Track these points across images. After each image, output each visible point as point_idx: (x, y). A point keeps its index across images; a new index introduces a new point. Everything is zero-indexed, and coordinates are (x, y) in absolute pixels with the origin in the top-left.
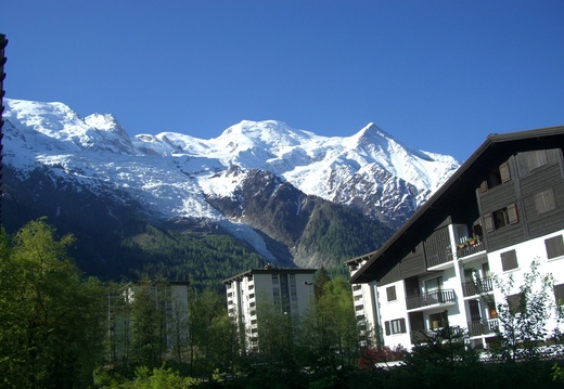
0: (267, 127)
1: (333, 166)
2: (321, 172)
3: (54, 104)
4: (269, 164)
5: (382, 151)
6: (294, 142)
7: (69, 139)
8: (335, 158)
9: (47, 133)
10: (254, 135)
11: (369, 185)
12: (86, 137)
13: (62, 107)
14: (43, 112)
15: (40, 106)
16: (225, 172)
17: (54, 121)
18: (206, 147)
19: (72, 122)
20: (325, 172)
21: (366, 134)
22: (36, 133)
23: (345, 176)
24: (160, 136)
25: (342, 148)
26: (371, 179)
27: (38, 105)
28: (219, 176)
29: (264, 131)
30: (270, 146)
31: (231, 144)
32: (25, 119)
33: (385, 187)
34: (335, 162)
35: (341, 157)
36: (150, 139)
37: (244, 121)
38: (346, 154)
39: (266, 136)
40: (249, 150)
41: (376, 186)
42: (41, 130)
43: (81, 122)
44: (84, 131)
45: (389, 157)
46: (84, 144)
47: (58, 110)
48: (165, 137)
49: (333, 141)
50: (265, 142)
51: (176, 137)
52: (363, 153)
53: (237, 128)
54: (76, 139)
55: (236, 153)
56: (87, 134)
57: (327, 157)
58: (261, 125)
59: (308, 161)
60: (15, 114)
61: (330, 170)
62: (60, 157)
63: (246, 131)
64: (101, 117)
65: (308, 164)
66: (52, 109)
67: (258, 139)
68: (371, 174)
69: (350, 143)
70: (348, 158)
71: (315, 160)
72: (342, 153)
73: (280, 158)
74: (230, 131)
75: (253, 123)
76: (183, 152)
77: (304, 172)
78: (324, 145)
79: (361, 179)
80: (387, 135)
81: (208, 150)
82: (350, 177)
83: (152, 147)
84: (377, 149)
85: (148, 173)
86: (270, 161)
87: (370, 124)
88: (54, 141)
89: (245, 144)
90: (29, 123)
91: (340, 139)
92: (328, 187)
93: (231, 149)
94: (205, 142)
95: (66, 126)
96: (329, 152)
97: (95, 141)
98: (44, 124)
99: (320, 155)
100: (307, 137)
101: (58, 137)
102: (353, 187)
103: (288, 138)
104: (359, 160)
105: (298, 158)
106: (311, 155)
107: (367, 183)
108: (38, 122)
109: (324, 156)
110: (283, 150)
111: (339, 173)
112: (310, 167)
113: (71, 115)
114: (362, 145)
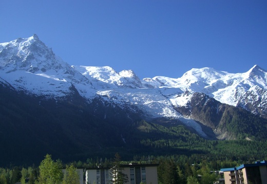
0: (204, 71)
1: (237, 88)
2: (231, 91)
3: (105, 67)
4: (205, 89)
5: (262, 79)
6: (218, 77)
7: (112, 83)
8: (238, 84)
9: (103, 80)
10: (198, 75)
11: (254, 97)
12: (120, 81)
13: (109, 68)
14: (101, 71)
15: (99, 69)
16: (183, 94)
17: (105, 75)
18: (175, 82)
19: (114, 75)
20: (233, 91)
21: (253, 71)
22: (98, 81)
23: (243, 92)
24: (154, 78)
25: (241, 78)
26: (256, 93)
27: (98, 68)
28: (180, 96)
29: (203, 73)
30: (206, 80)
31: (187, 80)
32: (93, 75)
33: (263, 97)
34: (238, 86)
35: (241, 83)
36: (150, 80)
37: (193, 69)
38: (243, 82)
39: (204, 75)
40: (196, 83)
41: (258, 96)
42: (100, 79)
43: (117, 75)
44: (119, 79)
45: (265, 81)
46: (119, 85)
47: (107, 70)
48: (157, 78)
49: (237, 75)
50: (203, 78)
51: (162, 78)
52: (252, 80)
53: (190, 72)
54: (115, 83)
55: (189, 84)
56: (120, 80)
57: (234, 83)
58: (201, 70)
59: (224, 86)
60: (88, 73)
61: (236, 90)
62: (106, 91)
63: (194, 74)
64: (127, 71)
65: (225, 87)
66: (104, 70)
67: (200, 77)
68: (255, 91)
69: (246, 76)
70: (244, 83)
71: (228, 85)
72: (241, 81)
73: (211, 85)
74: (186, 74)
75: (197, 69)
76: (165, 85)
77: (222, 92)
78: (232, 78)
79: (250, 94)
80: (264, 70)
81: (176, 84)
82: (245, 93)
83: (151, 84)
84: (259, 78)
85: (146, 97)
86: (206, 87)
87: (255, 66)
88: (106, 84)
89: (194, 80)
90: (94, 77)
91: (240, 74)
92: (235, 98)
93: (187, 82)
94: (175, 80)
95: (111, 77)
96: (235, 81)
97: (124, 83)
98: (101, 76)
99: (230, 83)
100: (224, 74)
101: (107, 82)
102: (246, 98)
103: (215, 76)
104: (250, 84)
105: (220, 85)
106: (226, 83)
107: (253, 95)
108: (98, 76)
109: (232, 83)
110: (212, 81)
111: (240, 91)
112: (226, 89)
113: (113, 72)
114: (251, 77)
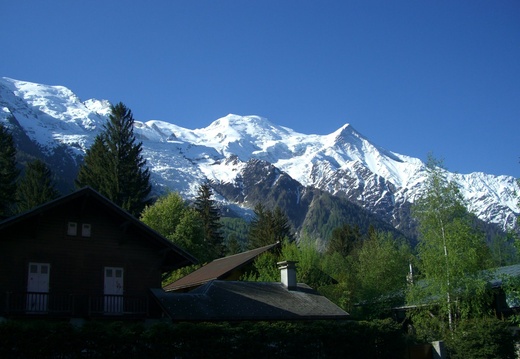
0: (252, 122)
1: (314, 161)
2: (302, 165)
3: (58, 87)
4: (254, 156)
5: (357, 150)
6: (277, 137)
7: (72, 121)
8: (314, 154)
9: (52, 114)
10: (241, 128)
11: (351, 181)
12: (89, 120)
13: (65, 91)
14: (48, 94)
15: (45, 89)
17: (59, 103)
18: (196, 136)
19: (75, 105)
20: (307, 166)
21: (343, 134)
22: (42, 113)
23: (329, 172)
24: (150, 123)
25: (320, 145)
26: (354, 175)
27: (42, 87)
28: (219, 163)
29: (250, 125)
30: (255, 139)
31: (219, 135)
32: (31, 100)
33: (366, 183)
34: (316, 158)
35: (320, 154)
36: (141, 125)
37: (230, 115)
38: (324, 151)
39: (251, 130)
40: (237, 142)
41: (358, 181)
42: (46, 111)
43: (83, 106)
44: (86, 115)
45: (363, 156)
46: (87, 127)
47: (61, 93)
48: (154, 125)
49: (312, 138)
50: (250, 135)
51: (164, 125)
52: (340, 151)
53: (224, 121)
54: (79, 121)
55: (225, 144)
56: (89, 117)
57: (307, 152)
58: (246, 119)
59: (289, 155)
60: (22, 94)
61: (311, 165)
62: (76, 136)
63: (233, 124)
64: (98, 102)
65: (289, 158)
66: (55, 92)
67: (244, 132)
68: (353, 170)
69: (329, 141)
70: (327, 154)
71: (296, 155)
72: (320, 150)
73: (265, 150)
74: (217, 123)
75: (239, 117)
76: (176, 139)
77: (287, 165)
78: (304, 142)
79: (344, 174)
80: (361, 135)
81: (198, 140)
82: (332, 172)
84: (352, 148)
85: (156, 157)
86: (256, 152)
87: (347, 125)
88: (59, 122)
89: (233, 136)
90: (35, 104)
91: (318, 137)
92: (311, 180)
93: (220, 139)
94: (196, 131)
95: (69, 109)
96: (309, 148)
97: (96, 124)
98: (49, 105)
99: (301, 151)
100: (287, 133)
101: (63, 118)
102: (336, 181)
103: (271, 133)
104: (336, 157)
105: (281, 152)
106: (293, 150)
107: (350, 179)
108: (43, 103)
109: (304, 151)
110: (267, 144)
111: (321, 168)
112: (291, 160)
113: (73, 99)
114: (339, 144)
